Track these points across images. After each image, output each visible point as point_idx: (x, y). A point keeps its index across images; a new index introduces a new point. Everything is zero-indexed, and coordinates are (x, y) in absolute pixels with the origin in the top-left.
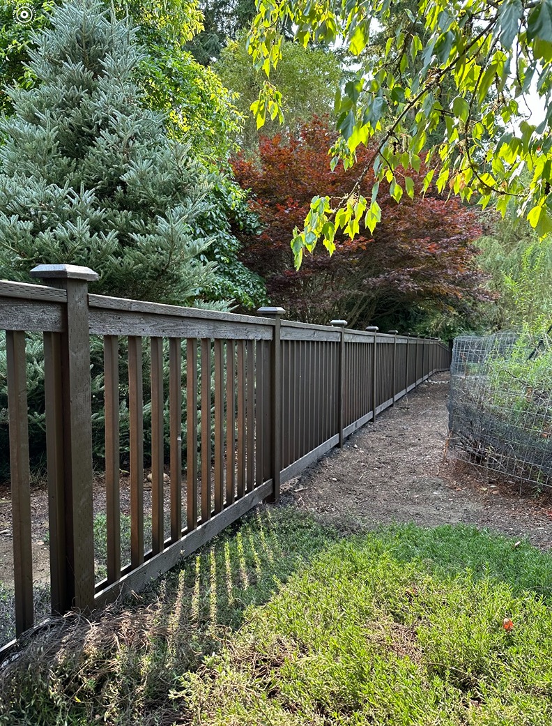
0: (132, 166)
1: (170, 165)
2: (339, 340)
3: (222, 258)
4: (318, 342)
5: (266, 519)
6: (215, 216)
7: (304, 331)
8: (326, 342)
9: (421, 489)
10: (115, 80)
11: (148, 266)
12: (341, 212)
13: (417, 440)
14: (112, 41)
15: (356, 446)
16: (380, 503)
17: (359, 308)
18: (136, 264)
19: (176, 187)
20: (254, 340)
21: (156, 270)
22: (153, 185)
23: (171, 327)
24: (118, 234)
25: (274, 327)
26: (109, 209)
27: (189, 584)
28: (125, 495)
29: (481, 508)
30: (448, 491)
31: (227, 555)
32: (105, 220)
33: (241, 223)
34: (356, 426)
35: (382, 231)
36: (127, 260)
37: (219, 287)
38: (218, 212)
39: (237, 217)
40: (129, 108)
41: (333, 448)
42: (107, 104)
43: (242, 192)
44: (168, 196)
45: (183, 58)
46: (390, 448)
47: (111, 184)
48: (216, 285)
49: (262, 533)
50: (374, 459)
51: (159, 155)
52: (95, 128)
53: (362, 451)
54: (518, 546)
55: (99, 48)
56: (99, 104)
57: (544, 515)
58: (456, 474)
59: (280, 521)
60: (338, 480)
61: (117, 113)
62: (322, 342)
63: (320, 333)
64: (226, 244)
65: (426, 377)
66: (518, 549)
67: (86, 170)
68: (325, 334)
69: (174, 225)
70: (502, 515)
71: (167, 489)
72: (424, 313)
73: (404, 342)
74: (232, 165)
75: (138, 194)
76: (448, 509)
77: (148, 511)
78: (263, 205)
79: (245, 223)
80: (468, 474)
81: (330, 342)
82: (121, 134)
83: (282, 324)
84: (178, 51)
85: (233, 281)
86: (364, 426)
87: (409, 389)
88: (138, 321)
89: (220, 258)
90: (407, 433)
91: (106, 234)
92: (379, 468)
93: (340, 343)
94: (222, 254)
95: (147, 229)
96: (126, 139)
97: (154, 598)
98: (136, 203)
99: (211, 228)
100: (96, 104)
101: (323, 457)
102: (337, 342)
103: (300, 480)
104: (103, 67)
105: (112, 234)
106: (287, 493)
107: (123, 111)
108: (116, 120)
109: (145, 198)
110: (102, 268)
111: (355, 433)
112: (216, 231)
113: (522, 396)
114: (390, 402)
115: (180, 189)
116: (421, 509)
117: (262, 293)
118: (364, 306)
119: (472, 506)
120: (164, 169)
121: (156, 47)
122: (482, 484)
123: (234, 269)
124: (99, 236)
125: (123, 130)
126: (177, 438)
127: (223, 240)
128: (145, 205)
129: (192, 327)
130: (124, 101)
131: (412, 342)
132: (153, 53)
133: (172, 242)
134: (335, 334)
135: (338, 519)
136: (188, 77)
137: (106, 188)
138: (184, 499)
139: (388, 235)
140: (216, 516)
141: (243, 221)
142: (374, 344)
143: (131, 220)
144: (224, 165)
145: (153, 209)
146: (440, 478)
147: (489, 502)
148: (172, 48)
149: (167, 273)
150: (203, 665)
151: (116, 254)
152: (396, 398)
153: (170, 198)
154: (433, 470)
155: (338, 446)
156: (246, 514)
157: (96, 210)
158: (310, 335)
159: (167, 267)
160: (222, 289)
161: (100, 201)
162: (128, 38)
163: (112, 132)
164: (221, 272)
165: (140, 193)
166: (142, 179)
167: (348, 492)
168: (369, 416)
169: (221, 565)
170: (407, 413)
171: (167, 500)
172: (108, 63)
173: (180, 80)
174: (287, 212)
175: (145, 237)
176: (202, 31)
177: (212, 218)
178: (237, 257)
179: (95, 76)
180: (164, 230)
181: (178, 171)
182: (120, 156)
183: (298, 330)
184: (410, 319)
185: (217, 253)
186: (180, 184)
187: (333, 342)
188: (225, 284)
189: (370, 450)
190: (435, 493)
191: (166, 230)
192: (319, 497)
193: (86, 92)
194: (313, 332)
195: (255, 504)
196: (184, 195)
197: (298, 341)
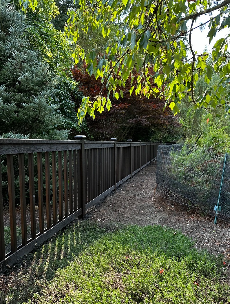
0: (22, 74)
1: (39, 73)
2: (114, 147)
3: (68, 111)
4: (103, 148)
5: (77, 226)
6: (64, 93)
7: (97, 144)
8: (108, 148)
9: (145, 208)
10: (15, 37)
11: (30, 117)
12: (95, 103)
13: (146, 186)
14: (14, 20)
15: (122, 190)
16: (128, 215)
17: (127, 131)
18: (24, 116)
19: (43, 82)
20: (71, 150)
21: (33, 118)
22: (32, 82)
23: (28, 148)
24: (16, 103)
25: (81, 144)
26: (13, 93)
27: (38, 258)
28: (18, 217)
29: (167, 216)
30: (155, 209)
31: (57, 244)
32: (11, 97)
33: (76, 96)
34: (123, 181)
35: (134, 100)
36: (20, 114)
37: (66, 123)
38: (65, 91)
39: (74, 93)
40: (22, 49)
41: (112, 192)
42: (11, 47)
43: (76, 83)
44: (39, 87)
45: (49, 27)
46: (135, 190)
47: (14, 81)
48: (64, 123)
49: (74, 233)
50: (128, 196)
51: (35, 69)
52: (6, 58)
53: (124, 192)
54: (175, 234)
55: (8, 23)
56: (8, 47)
57: (190, 218)
58: (159, 202)
59: (83, 227)
60: (112, 206)
61: (15, 51)
62: (106, 148)
63: (104, 144)
64: (70, 105)
65: (155, 158)
66: (175, 235)
67: (3, 75)
68: (107, 145)
69: (41, 99)
70: (174, 219)
71: (37, 213)
72: (154, 132)
73: (145, 145)
74: (71, 71)
75: (25, 86)
76: (154, 217)
77: (29, 224)
78: (85, 88)
79: (78, 96)
80: (164, 201)
81: (109, 148)
82: (18, 60)
83: (85, 142)
84: (47, 24)
85: (72, 121)
86: (127, 181)
87: (147, 164)
88: (10, 148)
89: (67, 111)
90: (143, 183)
91: (10, 103)
92: (129, 200)
93: (114, 148)
94: (68, 109)
95: (29, 101)
96: (20, 63)
97: (20, 266)
98: (25, 89)
99: (62, 98)
100: (6, 47)
101: (107, 196)
102: (113, 148)
103: (96, 207)
104: (9, 31)
105: (13, 104)
106: (89, 213)
107: (18, 50)
108: (15, 54)
109: (29, 87)
110: (9, 118)
111: (122, 184)
112: (65, 99)
113: (183, 170)
114: (139, 170)
115: (44, 83)
116: (143, 217)
117: (85, 126)
118: (129, 130)
119: (164, 215)
120: (37, 75)
121: (36, 22)
122: (168, 206)
123: (73, 115)
124: (7, 104)
125: (18, 58)
126: (32, 196)
127: (68, 103)
128: (29, 91)
129: (39, 148)
130: (19, 46)
131: (148, 144)
132: (35, 25)
133: (40, 106)
134: (112, 144)
135: (107, 224)
136: (50, 35)
137: (12, 83)
138: (45, 218)
139: (137, 102)
140: (54, 227)
141: (77, 95)
142: (130, 147)
143: (23, 97)
144: (68, 71)
145: (32, 92)
146: (153, 203)
147: (170, 213)
148: (43, 22)
149: (39, 119)
150: (33, 298)
151: (15, 112)
152: (141, 168)
153: (40, 88)
154: (150, 200)
155: (114, 190)
156: (69, 224)
157: (6, 93)
158: (99, 146)
159: (39, 117)
160: (67, 124)
161: (9, 89)
162: (21, 19)
163: (13, 59)
164: (67, 117)
165: (27, 85)
166: (27, 80)
167: (115, 211)
168: (129, 176)
169: (53, 249)
170: (145, 174)
171: (37, 219)
172: (11, 29)
173: (47, 37)
174: (95, 91)
175: (28, 104)
176: (59, 15)
177: (63, 94)
178: (74, 110)
179: (6, 35)
180: (36, 102)
181: (43, 76)
182: (17, 70)
183: (94, 144)
184: (149, 135)
185: (66, 109)
186: (44, 82)
187: (111, 148)
188: (68, 122)
189: (127, 191)
190: (150, 210)
191: (37, 101)
192: (103, 214)
193: (3, 42)
194: (101, 144)
195: (73, 220)
196: (47, 86)
197: (94, 149)
